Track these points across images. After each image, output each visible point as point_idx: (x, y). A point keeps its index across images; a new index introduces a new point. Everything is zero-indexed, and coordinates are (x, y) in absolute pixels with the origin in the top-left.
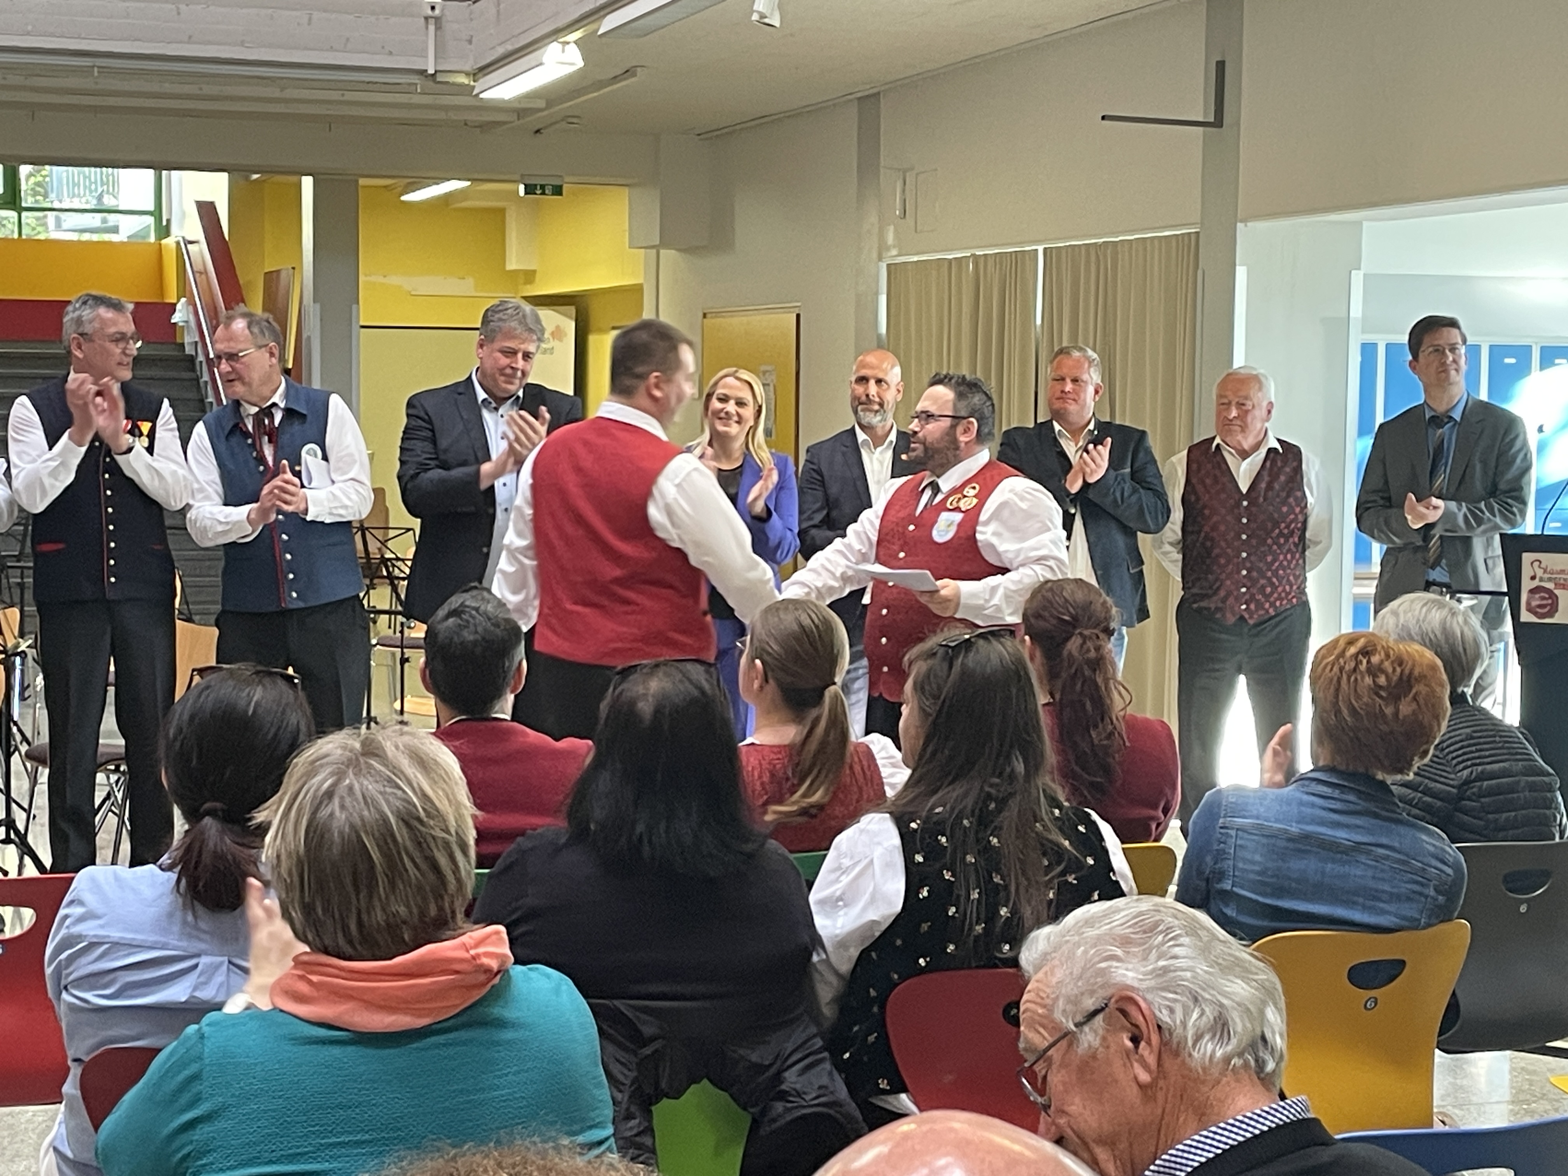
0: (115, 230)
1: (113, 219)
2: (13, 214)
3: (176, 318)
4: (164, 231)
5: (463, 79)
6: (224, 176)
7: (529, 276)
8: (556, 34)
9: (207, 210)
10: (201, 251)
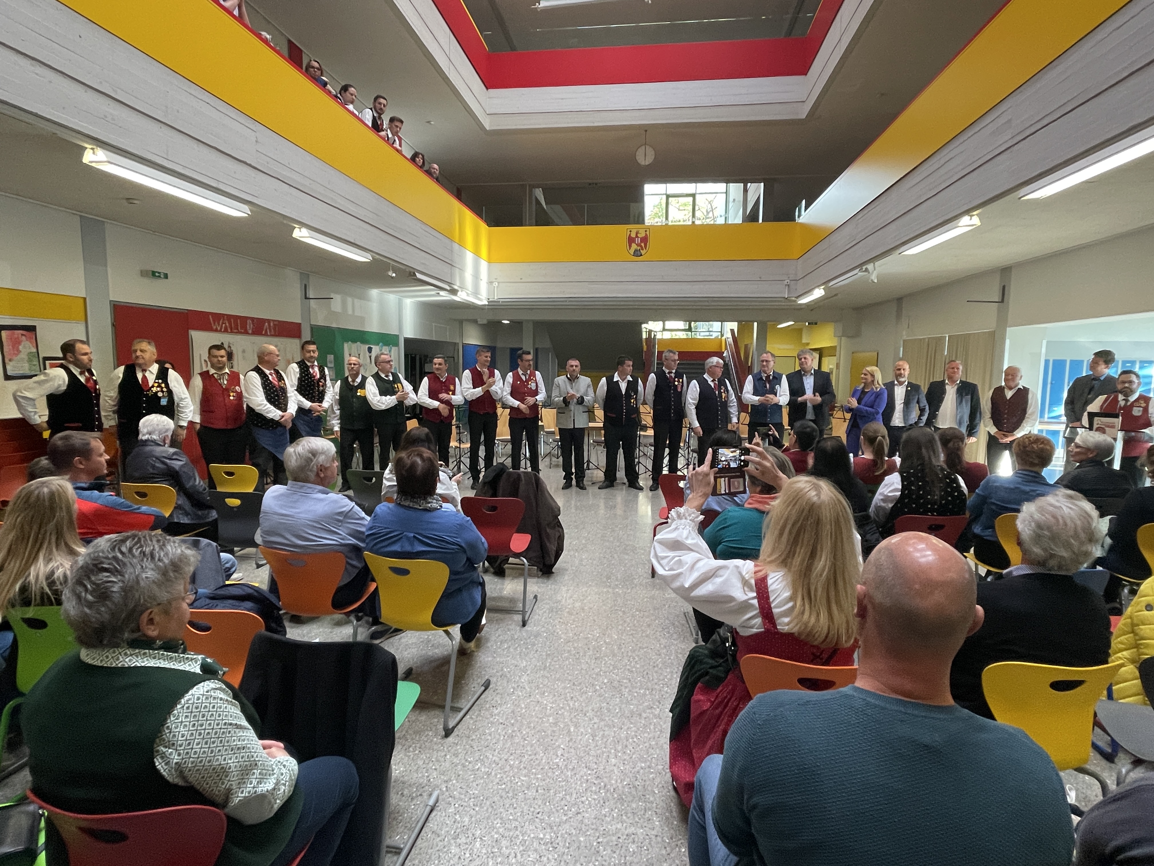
0: (712, 336)
1: (711, 333)
2: (690, 333)
3: (724, 355)
4: (722, 335)
5: (794, 299)
6: (736, 323)
7: (808, 344)
8: (819, 286)
9: (732, 331)
10: (731, 340)
